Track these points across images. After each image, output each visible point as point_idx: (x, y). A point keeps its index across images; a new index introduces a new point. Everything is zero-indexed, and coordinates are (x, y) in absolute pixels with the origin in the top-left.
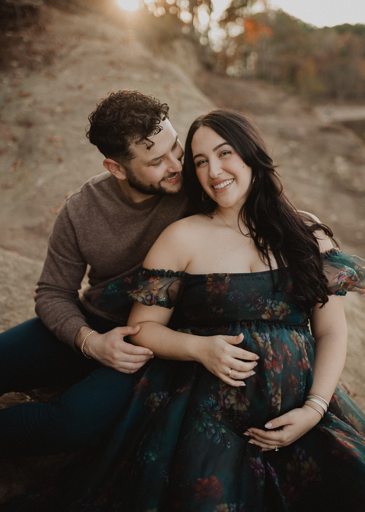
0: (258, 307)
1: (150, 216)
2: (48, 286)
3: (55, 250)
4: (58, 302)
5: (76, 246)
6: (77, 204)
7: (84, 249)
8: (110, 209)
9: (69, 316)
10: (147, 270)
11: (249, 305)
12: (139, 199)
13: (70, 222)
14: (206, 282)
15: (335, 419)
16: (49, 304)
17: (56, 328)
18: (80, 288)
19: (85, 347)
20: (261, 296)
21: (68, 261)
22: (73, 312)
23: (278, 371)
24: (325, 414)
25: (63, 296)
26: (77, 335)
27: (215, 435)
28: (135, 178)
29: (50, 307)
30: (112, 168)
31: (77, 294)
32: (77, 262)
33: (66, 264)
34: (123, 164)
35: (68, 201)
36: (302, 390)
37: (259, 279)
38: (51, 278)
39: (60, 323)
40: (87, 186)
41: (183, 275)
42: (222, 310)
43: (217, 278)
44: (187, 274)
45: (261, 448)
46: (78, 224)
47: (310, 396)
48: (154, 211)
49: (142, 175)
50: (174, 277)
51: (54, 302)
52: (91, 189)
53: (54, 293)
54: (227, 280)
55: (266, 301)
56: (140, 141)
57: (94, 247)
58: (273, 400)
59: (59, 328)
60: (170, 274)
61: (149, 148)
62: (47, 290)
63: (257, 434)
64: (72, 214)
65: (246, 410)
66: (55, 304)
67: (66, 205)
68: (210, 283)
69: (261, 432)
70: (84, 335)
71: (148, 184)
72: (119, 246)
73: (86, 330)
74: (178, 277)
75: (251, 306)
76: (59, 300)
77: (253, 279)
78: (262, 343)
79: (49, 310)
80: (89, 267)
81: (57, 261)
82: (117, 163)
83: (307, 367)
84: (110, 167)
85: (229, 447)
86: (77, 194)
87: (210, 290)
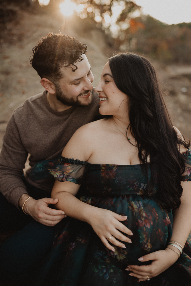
0: (135, 188)
1: (67, 120)
2: (3, 167)
3: (7, 144)
4: (9, 178)
5: (20, 141)
6: (20, 114)
7: (25, 143)
8: (42, 116)
9: (15, 187)
10: (64, 158)
11: (128, 187)
12: (61, 109)
13: (16, 125)
14: (101, 169)
15: (188, 259)
16: (4, 178)
17: (6, 194)
18: (24, 167)
19: (24, 208)
20: (137, 181)
21: (15, 151)
22: (18, 184)
23: (148, 226)
24: (182, 255)
25: (13, 173)
26: (19, 200)
27: (106, 273)
28: (61, 93)
29: (4, 181)
30: (46, 85)
31: (23, 172)
32: (21, 151)
33: (14, 152)
34: (54, 82)
35: (15, 112)
36: (166, 239)
37: (136, 169)
38: (4, 161)
39: (9, 191)
40: (27, 102)
41: (86, 164)
42: (110, 189)
43: (108, 167)
44: (88, 164)
45: (138, 279)
46: (21, 127)
47: (171, 243)
48: (70, 118)
49: (67, 90)
50: (80, 165)
51: (7, 178)
52: (30, 104)
53: (7, 172)
54: (115, 169)
55: (140, 184)
56: (68, 65)
57: (31, 141)
58: (146, 246)
59: (8, 194)
60: (77, 162)
61: (74, 71)
62: (2, 170)
63: (134, 269)
64: (17, 120)
65: (125, 258)
66: (7, 179)
67: (14, 114)
68: (103, 171)
69: (136, 267)
70: (24, 200)
71: (69, 97)
72: (47, 140)
73: (25, 196)
74: (82, 165)
75: (130, 187)
76: (10, 176)
77: (132, 169)
78: (137, 209)
79: (3, 182)
80: (29, 155)
81: (8, 150)
82: (50, 82)
83: (169, 223)
84: (45, 84)
85: (115, 282)
86: (21, 107)
87: (103, 175)
